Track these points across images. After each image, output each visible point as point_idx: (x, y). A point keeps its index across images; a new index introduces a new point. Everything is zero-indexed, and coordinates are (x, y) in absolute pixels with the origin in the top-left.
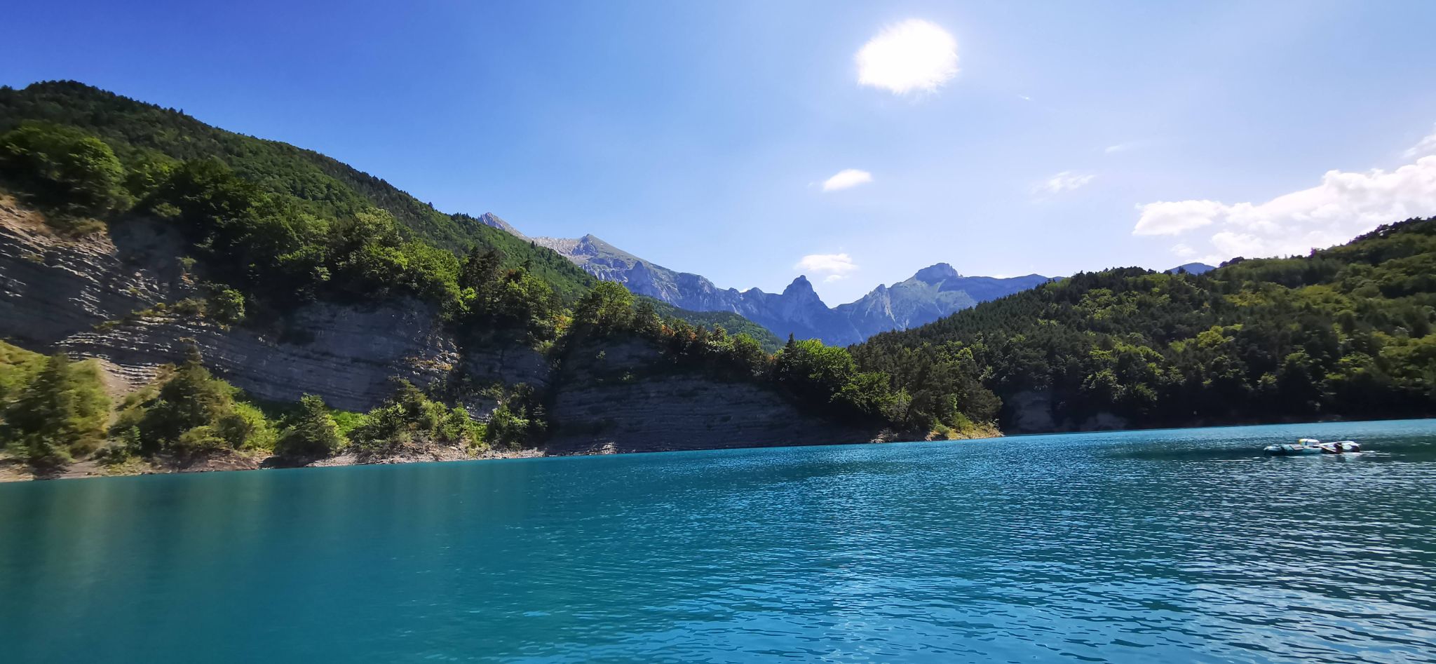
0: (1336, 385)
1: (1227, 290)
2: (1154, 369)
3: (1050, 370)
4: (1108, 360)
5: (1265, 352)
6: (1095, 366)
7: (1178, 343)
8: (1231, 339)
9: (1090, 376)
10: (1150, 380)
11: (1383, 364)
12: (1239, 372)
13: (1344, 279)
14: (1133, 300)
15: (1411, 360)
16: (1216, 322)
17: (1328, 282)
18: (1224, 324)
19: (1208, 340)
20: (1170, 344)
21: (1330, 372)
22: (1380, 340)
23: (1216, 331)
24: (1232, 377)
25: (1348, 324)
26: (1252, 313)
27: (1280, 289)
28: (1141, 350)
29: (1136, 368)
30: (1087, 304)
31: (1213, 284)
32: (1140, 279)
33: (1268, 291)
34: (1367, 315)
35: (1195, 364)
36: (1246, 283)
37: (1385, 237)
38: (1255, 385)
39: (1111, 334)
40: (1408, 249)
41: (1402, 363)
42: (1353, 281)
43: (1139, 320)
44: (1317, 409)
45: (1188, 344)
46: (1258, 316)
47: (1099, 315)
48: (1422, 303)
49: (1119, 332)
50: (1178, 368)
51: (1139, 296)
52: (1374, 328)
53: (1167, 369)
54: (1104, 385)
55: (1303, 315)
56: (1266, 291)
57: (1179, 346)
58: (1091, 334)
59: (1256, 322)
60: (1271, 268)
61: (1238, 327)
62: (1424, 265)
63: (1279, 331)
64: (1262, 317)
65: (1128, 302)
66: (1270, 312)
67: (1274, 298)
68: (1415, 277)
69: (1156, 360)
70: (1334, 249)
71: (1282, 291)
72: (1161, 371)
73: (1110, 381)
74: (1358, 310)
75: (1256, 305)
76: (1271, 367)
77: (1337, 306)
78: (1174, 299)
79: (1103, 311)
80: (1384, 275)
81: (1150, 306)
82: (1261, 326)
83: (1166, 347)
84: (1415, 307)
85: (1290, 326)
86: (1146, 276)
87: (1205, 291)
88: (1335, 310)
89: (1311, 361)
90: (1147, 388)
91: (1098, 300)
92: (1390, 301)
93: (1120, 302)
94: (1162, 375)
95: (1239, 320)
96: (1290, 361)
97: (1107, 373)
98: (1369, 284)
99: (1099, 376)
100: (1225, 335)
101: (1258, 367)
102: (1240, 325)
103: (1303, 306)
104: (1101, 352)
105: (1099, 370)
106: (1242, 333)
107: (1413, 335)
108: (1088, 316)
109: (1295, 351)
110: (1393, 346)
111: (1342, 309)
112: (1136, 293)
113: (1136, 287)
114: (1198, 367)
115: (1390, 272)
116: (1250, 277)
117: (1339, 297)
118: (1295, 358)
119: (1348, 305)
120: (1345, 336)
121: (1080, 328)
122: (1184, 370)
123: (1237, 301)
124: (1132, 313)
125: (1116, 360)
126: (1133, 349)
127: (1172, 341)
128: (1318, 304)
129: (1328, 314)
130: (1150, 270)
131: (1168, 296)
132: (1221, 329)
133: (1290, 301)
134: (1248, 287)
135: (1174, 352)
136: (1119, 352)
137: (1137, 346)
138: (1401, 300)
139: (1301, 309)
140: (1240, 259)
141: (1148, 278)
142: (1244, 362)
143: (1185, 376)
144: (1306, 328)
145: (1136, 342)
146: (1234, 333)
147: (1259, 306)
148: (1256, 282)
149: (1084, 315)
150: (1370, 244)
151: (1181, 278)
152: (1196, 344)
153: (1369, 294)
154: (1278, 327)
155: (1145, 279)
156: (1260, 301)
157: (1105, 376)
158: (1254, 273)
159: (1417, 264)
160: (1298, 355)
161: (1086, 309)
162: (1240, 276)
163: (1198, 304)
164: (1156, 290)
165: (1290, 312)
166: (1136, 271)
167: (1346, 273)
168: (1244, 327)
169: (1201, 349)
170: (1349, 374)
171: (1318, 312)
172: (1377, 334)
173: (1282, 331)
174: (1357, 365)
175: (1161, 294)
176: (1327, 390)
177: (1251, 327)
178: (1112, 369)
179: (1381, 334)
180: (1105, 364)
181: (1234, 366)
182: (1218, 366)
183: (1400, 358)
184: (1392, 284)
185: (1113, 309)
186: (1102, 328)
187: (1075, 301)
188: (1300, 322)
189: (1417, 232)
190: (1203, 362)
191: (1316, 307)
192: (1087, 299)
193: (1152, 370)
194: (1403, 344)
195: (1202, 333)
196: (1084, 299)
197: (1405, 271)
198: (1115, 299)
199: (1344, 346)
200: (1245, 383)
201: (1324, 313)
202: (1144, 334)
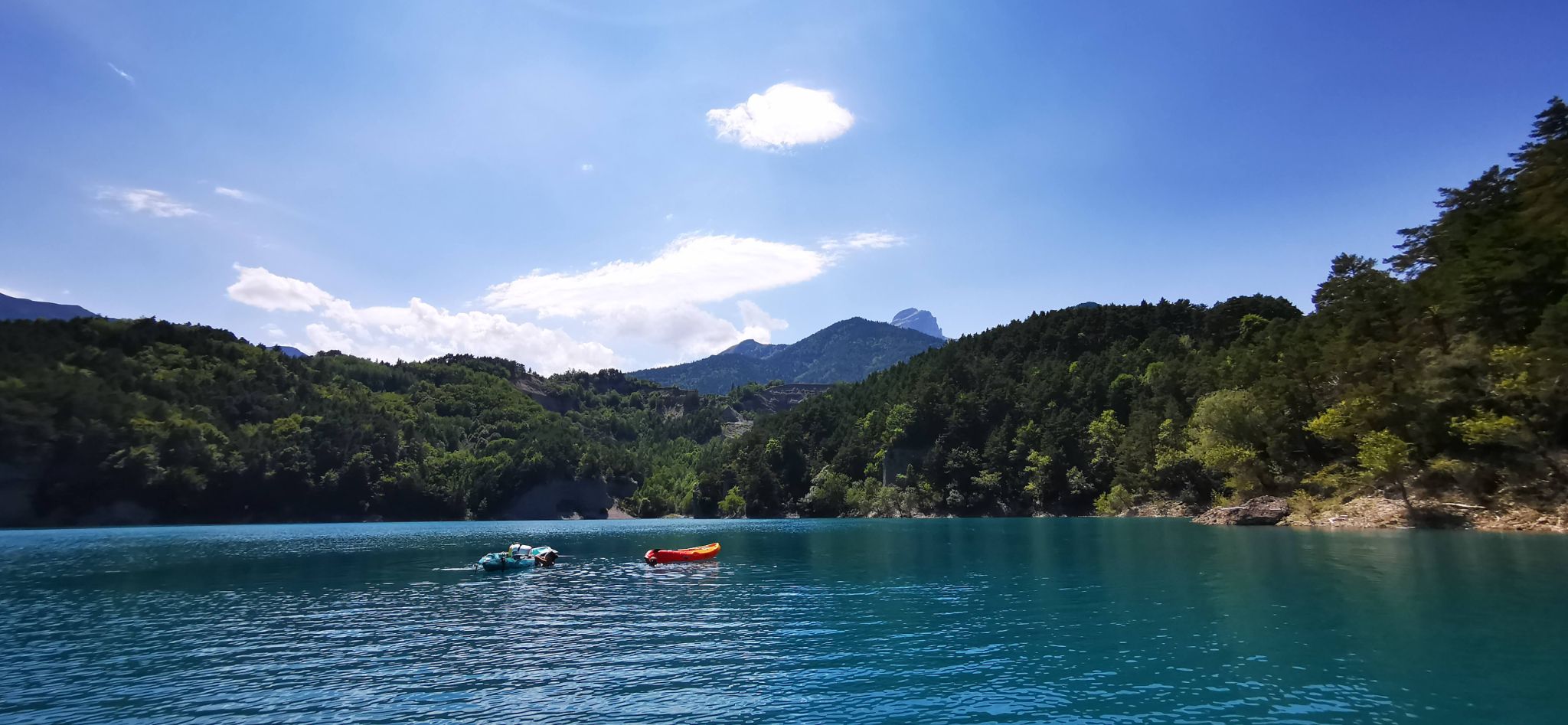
0: (387, 486)
1: (317, 380)
2: (212, 451)
3: (54, 437)
4: (155, 434)
5: (336, 448)
6: (133, 439)
7: (251, 427)
8: (308, 430)
9: (120, 452)
10: (203, 463)
11: (423, 471)
12: (306, 465)
13: (414, 393)
14: (212, 368)
15: (443, 470)
16: (297, 409)
17: (403, 392)
18: (305, 414)
19: (284, 428)
20: (241, 426)
21: (385, 475)
22: (426, 449)
23: (295, 419)
24: (297, 470)
25: (409, 433)
26: (335, 407)
27: (365, 390)
28: (204, 428)
29: (189, 447)
30: (148, 359)
31: (306, 370)
32: (227, 346)
33: (354, 390)
34: (423, 427)
35: (263, 452)
36: (336, 377)
37: (448, 364)
38: (317, 480)
39: (169, 402)
40: (460, 378)
41: (436, 472)
42: (420, 395)
43: (211, 392)
44: (366, 509)
45: (260, 429)
46: (338, 411)
47: (160, 375)
48: (458, 424)
49: (181, 401)
50: (242, 454)
51: (220, 364)
52: (424, 439)
53: (227, 454)
54: (138, 466)
55: (377, 417)
56: (352, 389)
57: (250, 430)
58: (141, 397)
59: (336, 417)
60: (362, 367)
61: (318, 419)
62: (466, 394)
63: (354, 429)
64: (343, 414)
65: (204, 368)
66: (351, 410)
67: (357, 397)
68: (459, 402)
69: (218, 441)
70: (414, 363)
71: (366, 392)
72: (220, 455)
73: (148, 461)
74: (417, 422)
75: (340, 400)
76: (337, 464)
77: (405, 415)
78: (260, 376)
79: (168, 372)
80: (441, 395)
81: (230, 378)
82: (340, 421)
83: (235, 428)
84: (454, 426)
85: (364, 425)
86: (235, 344)
87: (296, 376)
88: (402, 418)
89: (373, 462)
90: (198, 474)
91: (165, 357)
92: (440, 418)
93: (194, 366)
94: (220, 460)
95: (320, 412)
96: (355, 460)
97: (150, 452)
98: (430, 401)
99: (134, 452)
100: (303, 425)
101: (327, 461)
102: (321, 418)
103: (380, 409)
104: (147, 422)
105: (136, 443)
106: (320, 426)
107: (448, 450)
108: (144, 375)
109: (362, 451)
110: (435, 456)
111: (407, 418)
112: (218, 360)
113: (220, 352)
114: (265, 457)
115: (444, 394)
116: (341, 373)
117: (408, 407)
118: (361, 458)
119: (412, 417)
120: (404, 442)
121: (127, 387)
122: (247, 458)
123: (324, 393)
124: (205, 383)
125: (165, 435)
126: (194, 424)
127: (244, 423)
128: (391, 410)
129: (396, 421)
130: (242, 338)
131: (255, 372)
132: (300, 418)
133: (370, 402)
134: (337, 381)
135: (243, 435)
136: (174, 426)
137: (199, 422)
138: (447, 419)
139: (377, 412)
140: (338, 352)
141: (238, 347)
142: (314, 456)
143: (247, 464)
144: (377, 430)
145: (199, 417)
146: (312, 424)
147: (341, 402)
148: (345, 378)
149: (137, 372)
150: (439, 367)
151: (275, 357)
152: (271, 429)
153: (428, 410)
154: (355, 425)
155: (233, 347)
156: (345, 397)
157: (143, 454)
158: (347, 370)
159: (463, 392)
160: (363, 455)
161: (144, 365)
162: (333, 368)
163: (283, 388)
164: (243, 362)
165: (367, 413)
166: (226, 336)
167: (417, 388)
168: (322, 421)
169: (274, 437)
170: (399, 478)
171: (389, 418)
172: (426, 444)
173: (357, 429)
174: (405, 469)
175: (247, 368)
176: (379, 491)
177: (330, 421)
178: (156, 446)
179: (428, 445)
180: (149, 438)
181: (303, 459)
182: (287, 458)
183: (436, 467)
184: (445, 404)
185: (182, 373)
186: (159, 393)
187: (130, 352)
188: (374, 423)
189: (468, 367)
190: (271, 450)
191: (389, 412)
192: (149, 353)
193: (209, 453)
194: (440, 456)
195: (279, 419)
196: (146, 352)
197: (454, 396)
198: (188, 361)
199: (402, 451)
200: (308, 478)
201: (393, 419)
202: (213, 411)
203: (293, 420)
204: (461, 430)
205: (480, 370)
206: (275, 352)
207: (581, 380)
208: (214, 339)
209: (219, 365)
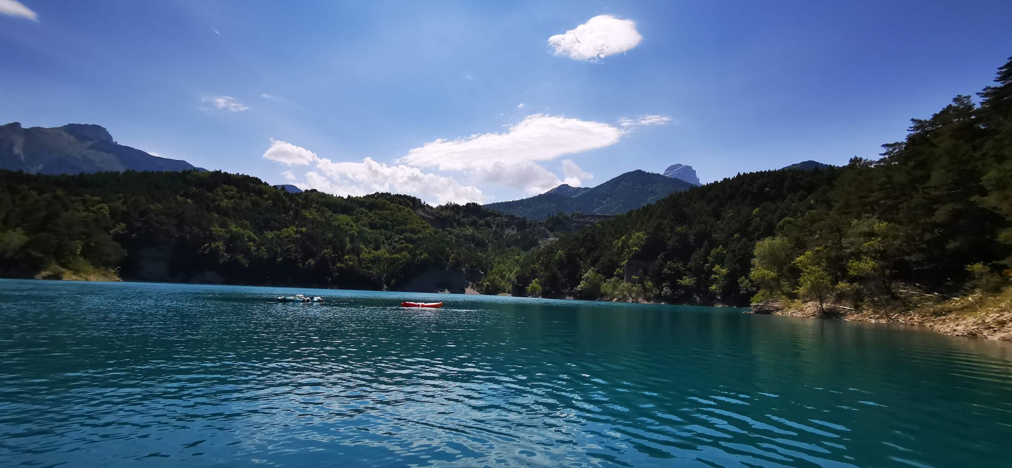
0: (340, 269)
1: (305, 207)
2: (251, 246)
3: (177, 235)
4: (223, 236)
5: (314, 247)
6: (212, 238)
7: (270, 233)
8: (299, 236)
9: (207, 245)
10: (247, 253)
11: (360, 261)
12: (298, 256)
13: (357, 215)
14: (250, 199)
15: (371, 261)
16: (293, 224)
17: (350, 215)
18: (297, 226)
19: (287, 234)
20: (265, 232)
21: (339, 263)
22: (362, 248)
23: (292, 229)
24: (293, 258)
25: (352, 239)
26: (313, 223)
27: (329, 213)
28: (246, 233)
29: (240, 244)
30: (218, 194)
31: (298, 201)
32: (258, 187)
34: (361, 235)
35: (276, 247)
36: (314, 205)
37: (377, 198)
38: (304, 264)
39: (229, 218)
40: (383, 207)
41: (367, 262)
42: (360, 217)
43: (250, 213)
44: (329, 282)
45: (275, 234)
46: (315, 226)
47: (224, 203)
48: (381, 234)
49: (235, 218)
50: (266, 248)
52: (361, 243)
53: (258, 248)
54: (215, 252)
55: (335, 230)
56: (323, 212)
57: (270, 235)
58: (216, 215)
59: (313, 229)
60: (328, 200)
61: (304, 229)
62: (386, 216)
64: (317, 227)
65: (246, 199)
66: (321, 225)
67: (325, 218)
68: (382, 221)
69: (254, 241)
70: (357, 197)
72: (254, 248)
73: (220, 250)
74: (358, 232)
75: (316, 219)
76: (313, 256)
77: (351, 228)
78: (274, 205)
79: (228, 201)
80: (372, 217)
81: (259, 205)
82: (315, 231)
83: (262, 233)
84: (379, 236)
85: (328, 234)
86: (262, 186)
87: (293, 204)
88: (349, 230)
89: (332, 255)
90: (243, 258)
91: (226, 193)
92: (371, 231)
93: (241, 198)
94: (255, 251)
95: (305, 226)
96: (323, 253)
97: (221, 245)
98: (365, 220)
99: (213, 245)
100: (296, 233)
101: (308, 253)
102: (305, 229)
103: (337, 225)
104: (219, 229)
105: (214, 241)
106: (305, 233)
107: (374, 249)
108: (217, 203)
109: (327, 249)
110: (366, 253)
111: (352, 230)
112: (253, 195)
113: (254, 191)
114: (277, 250)
115: (373, 215)
116: (317, 203)
117: (352, 223)
118: (326, 253)
119: (355, 229)
120: (350, 245)
121: (209, 209)
122: (269, 250)
123: (308, 214)
124: (247, 208)
125: (228, 236)
126: (242, 231)
127: (266, 231)
128: (344, 225)
129: (346, 232)
130: (265, 182)
131: (272, 202)
132: (295, 229)
133: (332, 220)
134: (315, 208)
135: (266, 238)
136: (232, 231)
137: (244, 230)
138: (374, 231)
139: (335, 226)
140: (315, 190)
141: (263, 187)
142: (302, 251)
143: (268, 253)
144: (335, 237)
145: (244, 227)
146: (301, 232)
148: (319, 205)
149: (213, 201)
150: (371, 200)
151: (282, 193)
152: (280, 235)
153: (364, 225)
154: (323, 234)
155: (260, 188)
156: (319, 217)
157: (218, 246)
158: (320, 201)
159: (384, 215)
160: (327, 251)
161: (216, 197)
162: (313, 200)
163: (287, 212)
164: (266, 196)
165: (330, 227)
166: (257, 181)
167: (358, 212)
168: (307, 230)
169: (281, 239)
170: (346, 265)
171: (342, 230)
172: (362, 246)
173: (324, 236)
174: (350, 260)
175: (267, 199)
176: (336, 272)
177: (310, 231)
178: (223, 242)
180: (220, 238)
181: (296, 252)
182: (288, 251)
183: (367, 260)
184: (373, 222)
185: (235, 202)
186: (224, 213)
187: (210, 189)
188: (333, 233)
189: (388, 200)
190: (280, 246)
191: (342, 226)
192: (219, 190)
193: (250, 247)
194: (370, 253)
195: (284, 229)
196: (217, 190)
197: (379, 218)
198: (238, 195)
199: (348, 250)
200: (299, 263)
201: (344, 231)
202: (251, 223)
203: (291, 230)
204: (382, 238)
205: (394, 202)
206: (282, 191)
207: (455, 209)
208: (251, 183)
209: (253, 198)
